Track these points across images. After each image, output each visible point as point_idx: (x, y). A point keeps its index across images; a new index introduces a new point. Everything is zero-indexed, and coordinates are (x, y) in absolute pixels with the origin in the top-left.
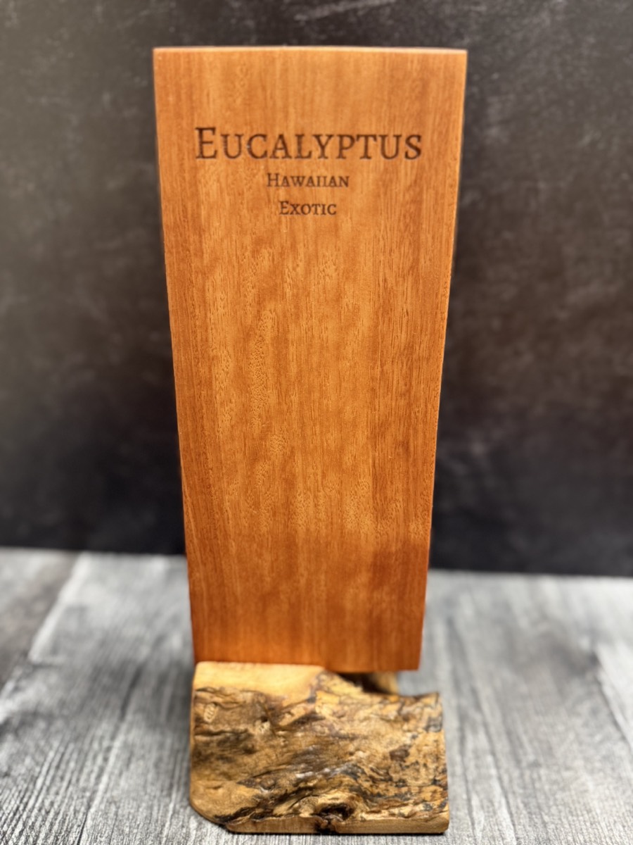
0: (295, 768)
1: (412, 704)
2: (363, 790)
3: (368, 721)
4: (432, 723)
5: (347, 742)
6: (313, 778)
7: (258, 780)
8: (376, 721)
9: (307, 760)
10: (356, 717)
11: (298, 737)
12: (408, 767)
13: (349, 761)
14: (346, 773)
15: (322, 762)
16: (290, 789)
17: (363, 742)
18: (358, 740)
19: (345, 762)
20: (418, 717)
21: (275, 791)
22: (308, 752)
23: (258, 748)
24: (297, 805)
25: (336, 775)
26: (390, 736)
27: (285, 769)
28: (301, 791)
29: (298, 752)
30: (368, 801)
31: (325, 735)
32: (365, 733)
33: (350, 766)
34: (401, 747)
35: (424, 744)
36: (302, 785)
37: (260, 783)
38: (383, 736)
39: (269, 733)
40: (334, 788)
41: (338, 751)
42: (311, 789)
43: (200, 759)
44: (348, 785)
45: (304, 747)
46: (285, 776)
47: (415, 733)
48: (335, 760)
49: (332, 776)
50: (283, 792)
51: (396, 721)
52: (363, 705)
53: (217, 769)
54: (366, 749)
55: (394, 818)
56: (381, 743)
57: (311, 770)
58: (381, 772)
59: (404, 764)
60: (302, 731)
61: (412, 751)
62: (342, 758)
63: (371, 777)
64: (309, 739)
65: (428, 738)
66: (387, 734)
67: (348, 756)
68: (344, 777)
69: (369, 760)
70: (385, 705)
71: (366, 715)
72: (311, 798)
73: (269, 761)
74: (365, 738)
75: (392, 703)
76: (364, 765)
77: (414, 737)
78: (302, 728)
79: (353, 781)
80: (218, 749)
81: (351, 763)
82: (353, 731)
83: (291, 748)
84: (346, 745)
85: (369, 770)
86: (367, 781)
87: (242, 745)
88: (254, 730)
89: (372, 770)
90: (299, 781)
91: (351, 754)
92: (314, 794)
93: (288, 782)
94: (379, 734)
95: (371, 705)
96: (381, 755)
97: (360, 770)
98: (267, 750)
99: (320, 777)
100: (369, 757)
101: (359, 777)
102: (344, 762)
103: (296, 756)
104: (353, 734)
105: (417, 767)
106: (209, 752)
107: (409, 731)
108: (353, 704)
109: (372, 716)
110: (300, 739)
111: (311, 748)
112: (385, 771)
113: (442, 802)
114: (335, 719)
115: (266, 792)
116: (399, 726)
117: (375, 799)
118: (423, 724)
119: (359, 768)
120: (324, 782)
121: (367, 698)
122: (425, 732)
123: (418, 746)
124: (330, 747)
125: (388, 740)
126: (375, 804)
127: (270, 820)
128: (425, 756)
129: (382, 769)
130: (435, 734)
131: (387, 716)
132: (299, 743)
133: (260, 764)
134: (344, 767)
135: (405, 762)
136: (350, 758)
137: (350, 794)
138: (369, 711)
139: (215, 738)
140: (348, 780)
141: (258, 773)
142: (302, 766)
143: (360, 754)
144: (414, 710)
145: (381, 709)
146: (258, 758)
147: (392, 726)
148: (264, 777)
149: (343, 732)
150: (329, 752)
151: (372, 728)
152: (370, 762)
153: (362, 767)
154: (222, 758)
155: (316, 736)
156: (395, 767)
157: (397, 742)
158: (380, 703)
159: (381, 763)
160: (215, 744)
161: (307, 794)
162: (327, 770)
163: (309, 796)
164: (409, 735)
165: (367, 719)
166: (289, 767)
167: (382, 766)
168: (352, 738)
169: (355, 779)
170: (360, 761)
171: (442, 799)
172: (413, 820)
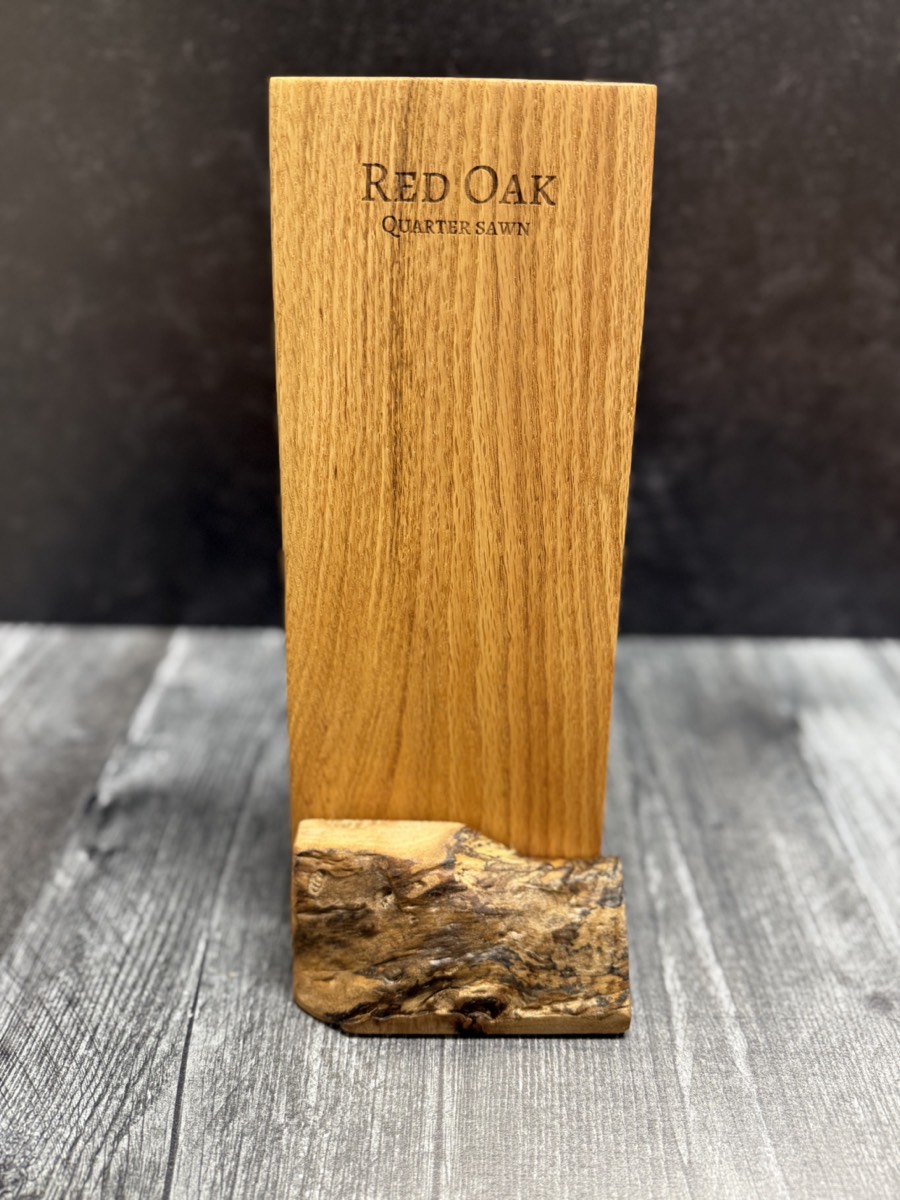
0: (428, 953)
1: (582, 870)
2: (518, 980)
3: (523, 893)
4: (609, 896)
5: (496, 920)
6: (452, 965)
7: (381, 969)
8: (534, 893)
9: (442, 943)
10: (508, 887)
11: (432, 913)
12: (576, 951)
13: (499, 944)
14: (495, 959)
15: (464, 945)
16: (422, 979)
17: (518, 919)
18: (511, 917)
19: (495, 945)
20: (590, 888)
21: (402, 982)
22: (445, 933)
23: (379, 928)
24: (432, 999)
25: (481, 961)
26: (553, 911)
27: (415, 954)
28: (436, 982)
29: (433, 933)
30: (524, 994)
31: (467, 910)
32: (520, 908)
33: (501, 950)
34: (566, 926)
35: (597, 922)
36: (437, 974)
37: (383, 973)
38: (544, 912)
39: (394, 908)
40: (480, 978)
41: (484, 930)
42: (449, 979)
43: (305, 943)
44: (497, 974)
45: (439, 926)
46: (415, 964)
47: (587, 909)
48: (481, 942)
49: (477, 962)
50: (413, 983)
51: (560, 892)
52: (517, 872)
53: (327, 956)
54: (521, 929)
55: (558, 1015)
56: (541, 921)
57: (449, 956)
58: (542, 958)
59: (571, 948)
60: (437, 905)
61: (583, 931)
62: (489, 940)
63: (528, 965)
64: (446, 915)
65: (603, 915)
66: (549, 909)
67: (497, 937)
68: (493, 964)
69: (525, 942)
70: (547, 872)
71: (521, 884)
72: (450, 990)
73: (395, 945)
74: (520, 914)
75: (555, 869)
76: (518, 949)
77: (585, 914)
78: (437, 902)
79: (505, 969)
80: (329, 930)
81: (501, 947)
82: (503, 906)
83: (423, 927)
84: (496, 923)
85: (525, 955)
86: (523, 969)
87: (358, 925)
88: (374, 905)
89: (529, 955)
90: (434, 969)
91: (502, 935)
92: (454, 985)
93: (419, 971)
94: (538, 909)
95: (528, 872)
96: (540, 937)
97: (513, 955)
98: (392, 931)
99: (461, 963)
100: (525, 938)
101: (512, 964)
102: (492, 945)
103: (429, 937)
104: (504, 909)
105: (589, 951)
106: (316, 934)
107: (578, 906)
108: (503, 870)
109: (528, 886)
110: (435, 916)
111: (448, 928)
112: (547, 957)
113: (621, 995)
114: (481, 890)
115: (391, 983)
116: (565, 899)
117: (534, 992)
118: (597, 897)
119: (513, 952)
120: (467, 970)
121: (522, 863)
122: (599, 907)
123: (591, 924)
124: (474, 926)
125: (551, 918)
126: (534, 998)
127: (396, 1019)
128: (599, 938)
129: (543, 954)
130: (612, 909)
131: (548, 886)
132: (433, 921)
133: (382, 948)
134: (493, 952)
135: (572, 945)
136: (500, 940)
137: (501, 986)
138: (526, 879)
139: (324, 916)
140: (497, 967)
141: (381, 961)
142: (438, 950)
143: (514, 935)
144: (585, 879)
145: (540, 877)
146: (379, 940)
147: (556, 900)
148: (388, 964)
149: (490, 906)
150: (473, 933)
151: (529, 901)
152: (527, 945)
153: (516, 951)
154: (333, 941)
155: (455, 912)
156: (560, 951)
157: (562, 919)
158: (539, 869)
159: (542, 946)
160: (323, 925)
161: (444, 985)
162: (470, 955)
163: (447, 988)
164: (578, 910)
165: (521, 889)
166: (421, 951)
167: (543, 950)
168: (503, 914)
169: (508, 967)
170: (513, 943)
171: (622, 992)
172: (583, 1018)
